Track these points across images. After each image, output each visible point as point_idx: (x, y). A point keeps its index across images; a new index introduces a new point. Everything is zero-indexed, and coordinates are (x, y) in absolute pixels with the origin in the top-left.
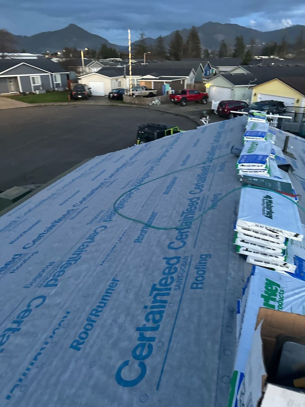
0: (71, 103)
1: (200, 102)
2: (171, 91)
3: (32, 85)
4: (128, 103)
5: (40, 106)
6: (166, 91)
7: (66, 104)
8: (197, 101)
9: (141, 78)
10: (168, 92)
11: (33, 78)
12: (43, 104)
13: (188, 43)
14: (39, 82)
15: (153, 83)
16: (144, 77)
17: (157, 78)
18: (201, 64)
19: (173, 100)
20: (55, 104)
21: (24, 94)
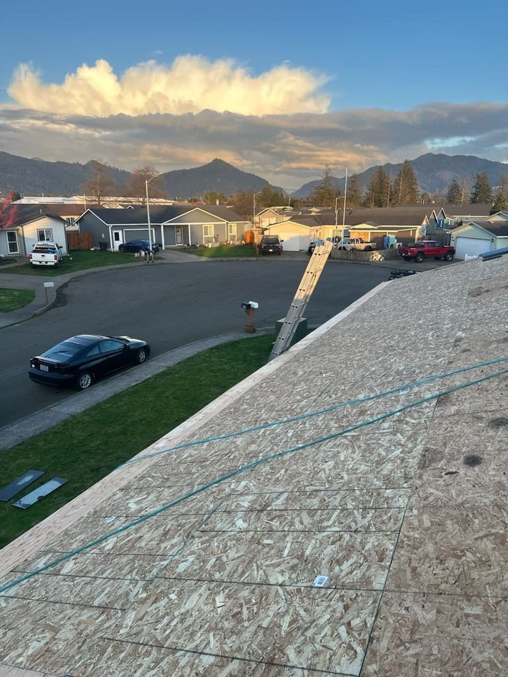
0: (261, 259)
1: (443, 258)
2: (398, 244)
3: (204, 236)
4: (337, 259)
5: (223, 261)
6: (390, 244)
7: (255, 259)
8: (438, 256)
9: (352, 227)
10: (392, 245)
11: (206, 228)
12: (225, 259)
13: (397, 184)
14: (212, 233)
15: (370, 234)
16: (356, 227)
17: (376, 228)
18: (434, 211)
19: (404, 255)
20: (241, 259)
21: (194, 246)
